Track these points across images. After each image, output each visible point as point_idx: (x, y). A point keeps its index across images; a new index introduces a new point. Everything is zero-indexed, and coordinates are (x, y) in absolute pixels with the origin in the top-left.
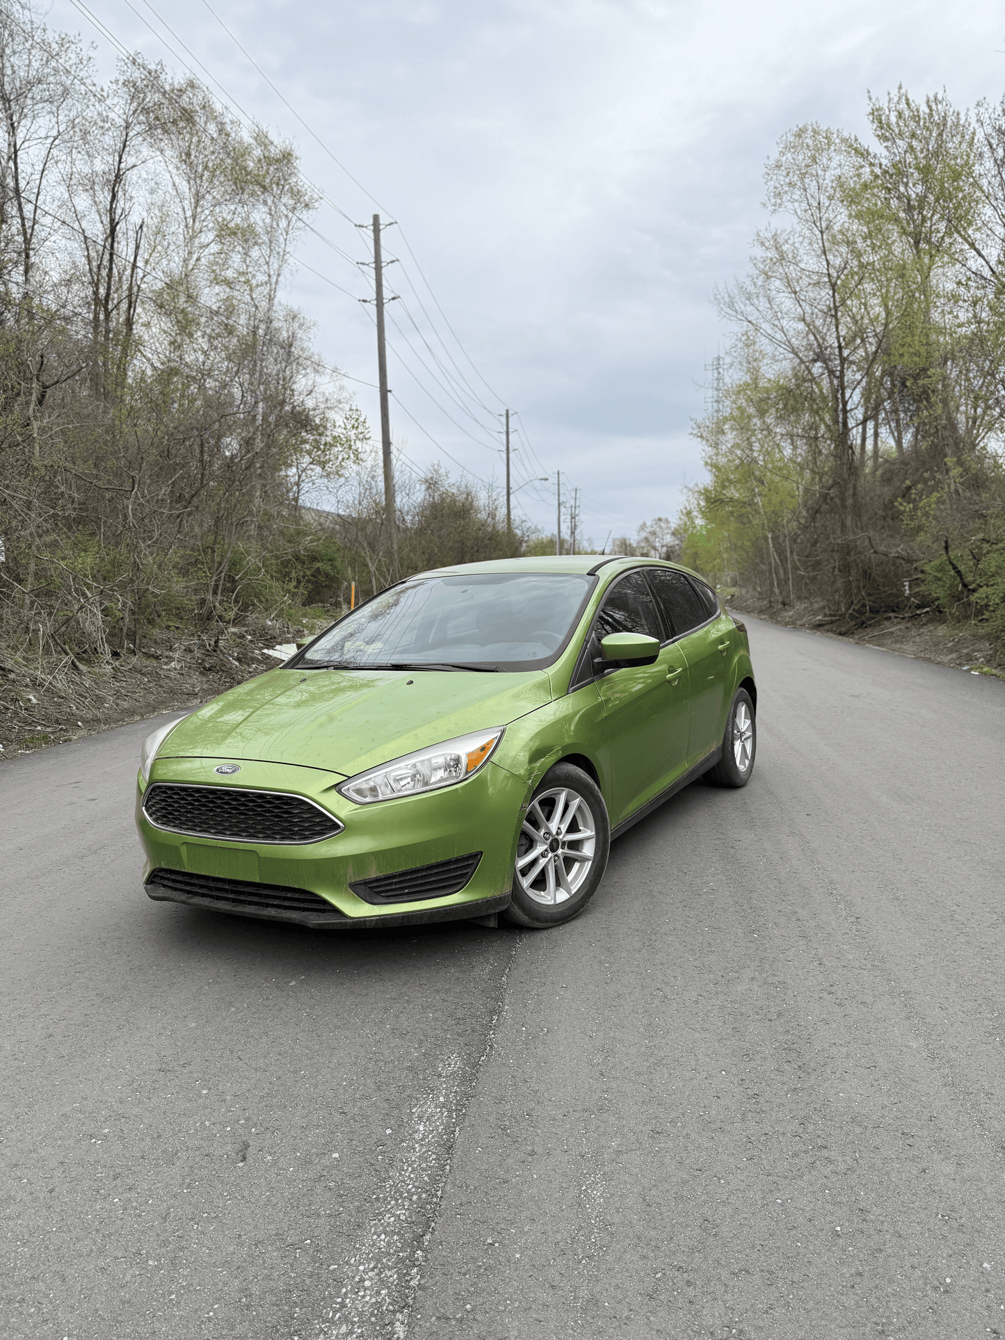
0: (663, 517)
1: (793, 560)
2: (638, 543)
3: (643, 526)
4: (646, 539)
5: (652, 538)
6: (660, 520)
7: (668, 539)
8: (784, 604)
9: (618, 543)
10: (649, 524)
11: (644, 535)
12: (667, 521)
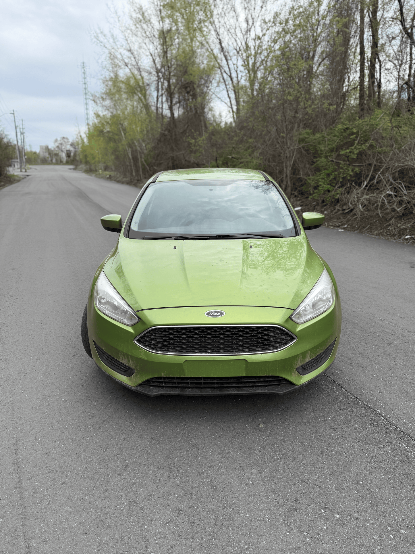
0: (65, 136)
1: (142, 162)
2: (54, 149)
3: (56, 141)
4: (58, 147)
5: (60, 146)
6: (64, 138)
7: (69, 147)
8: (138, 180)
9: (44, 148)
10: (59, 139)
11: (57, 144)
12: (67, 139)
